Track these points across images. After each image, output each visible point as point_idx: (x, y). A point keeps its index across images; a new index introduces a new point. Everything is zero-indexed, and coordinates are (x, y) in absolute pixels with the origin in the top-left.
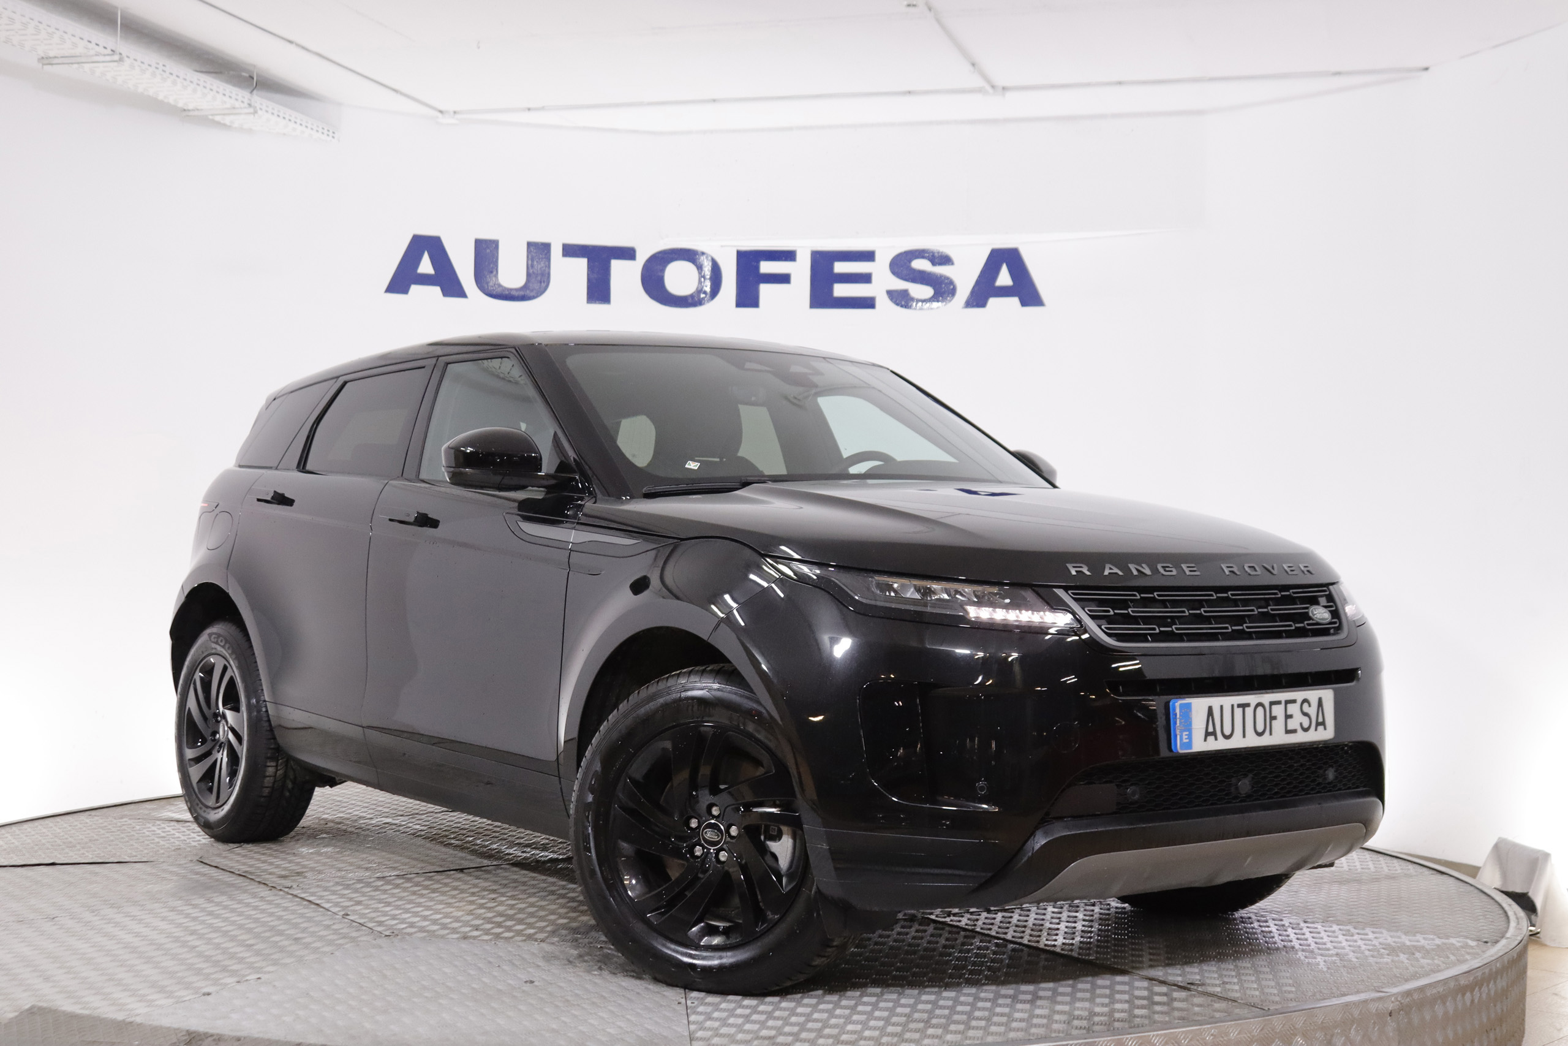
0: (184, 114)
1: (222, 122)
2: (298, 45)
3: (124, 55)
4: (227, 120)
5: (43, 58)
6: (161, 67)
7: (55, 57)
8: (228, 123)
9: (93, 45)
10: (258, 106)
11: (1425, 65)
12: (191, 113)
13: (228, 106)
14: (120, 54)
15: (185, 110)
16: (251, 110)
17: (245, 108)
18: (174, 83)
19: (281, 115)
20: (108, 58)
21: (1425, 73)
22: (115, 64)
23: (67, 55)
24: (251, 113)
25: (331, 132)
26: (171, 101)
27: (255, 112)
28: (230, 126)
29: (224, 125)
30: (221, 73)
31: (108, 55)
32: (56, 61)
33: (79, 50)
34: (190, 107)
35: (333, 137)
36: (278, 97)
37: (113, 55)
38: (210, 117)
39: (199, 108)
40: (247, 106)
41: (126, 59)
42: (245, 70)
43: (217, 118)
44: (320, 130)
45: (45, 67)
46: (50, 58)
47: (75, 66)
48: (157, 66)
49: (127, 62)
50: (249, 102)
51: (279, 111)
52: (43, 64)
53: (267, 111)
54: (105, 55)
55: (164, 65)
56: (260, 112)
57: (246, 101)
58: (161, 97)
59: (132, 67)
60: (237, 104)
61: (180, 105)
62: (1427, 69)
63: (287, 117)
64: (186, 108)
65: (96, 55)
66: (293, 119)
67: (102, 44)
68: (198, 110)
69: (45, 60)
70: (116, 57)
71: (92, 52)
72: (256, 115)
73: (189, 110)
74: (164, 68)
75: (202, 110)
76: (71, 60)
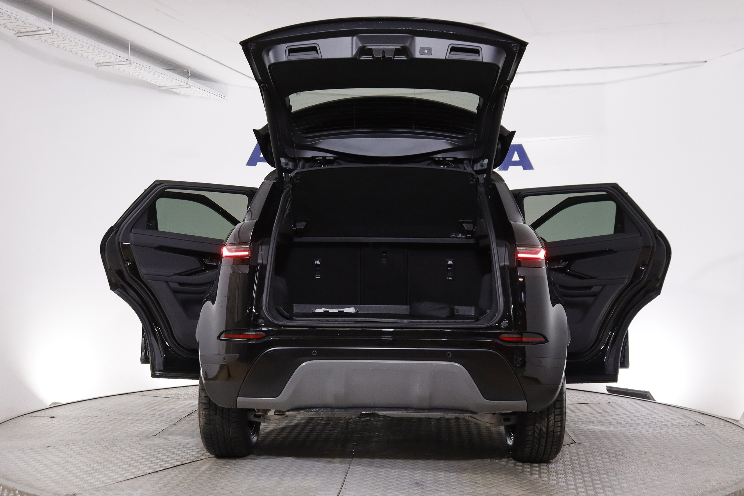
0: (160, 89)
1: (176, 92)
2: (207, 57)
3: (132, 61)
4: (178, 91)
5: (97, 63)
6: (148, 67)
7: (103, 63)
8: (179, 93)
9: (117, 57)
10: (191, 84)
11: (705, 60)
12: (162, 88)
13: (178, 84)
14: (130, 61)
15: (160, 87)
16: (188, 86)
17: (186, 85)
18: (154, 74)
19: (201, 88)
20: (125, 63)
21: (705, 63)
22: (128, 65)
23: (107, 62)
24: (188, 87)
25: (223, 96)
26: (154, 82)
27: (190, 87)
28: (179, 94)
29: (177, 93)
30: (175, 70)
31: (125, 61)
32: (103, 65)
33: (112, 59)
34: (162, 86)
35: (224, 98)
36: (200, 81)
37: (127, 61)
38: (171, 90)
39: (166, 85)
40: (186, 84)
41: (133, 63)
42: (186, 69)
43: (174, 90)
44: (218, 95)
45: (98, 67)
46: (100, 63)
47: (111, 67)
48: (146, 66)
49: (133, 64)
50: (187, 83)
51: (200, 87)
52: (98, 66)
53: (195, 87)
54: (123, 61)
55: (149, 66)
56: (191, 87)
57: (186, 82)
58: (149, 81)
59: (136, 67)
60: (182, 84)
61: (158, 84)
62: (706, 62)
63: (204, 89)
64: (160, 86)
65: (120, 61)
66: (206, 91)
67: (122, 56)
68: (165, 86)
69: (99, 64)
70: (128, 62)
71: (118, 60)
72: (190, 88)
73: (161, 87)
74: (150, 67)
75: (167, 86)
76: (109, 64)
